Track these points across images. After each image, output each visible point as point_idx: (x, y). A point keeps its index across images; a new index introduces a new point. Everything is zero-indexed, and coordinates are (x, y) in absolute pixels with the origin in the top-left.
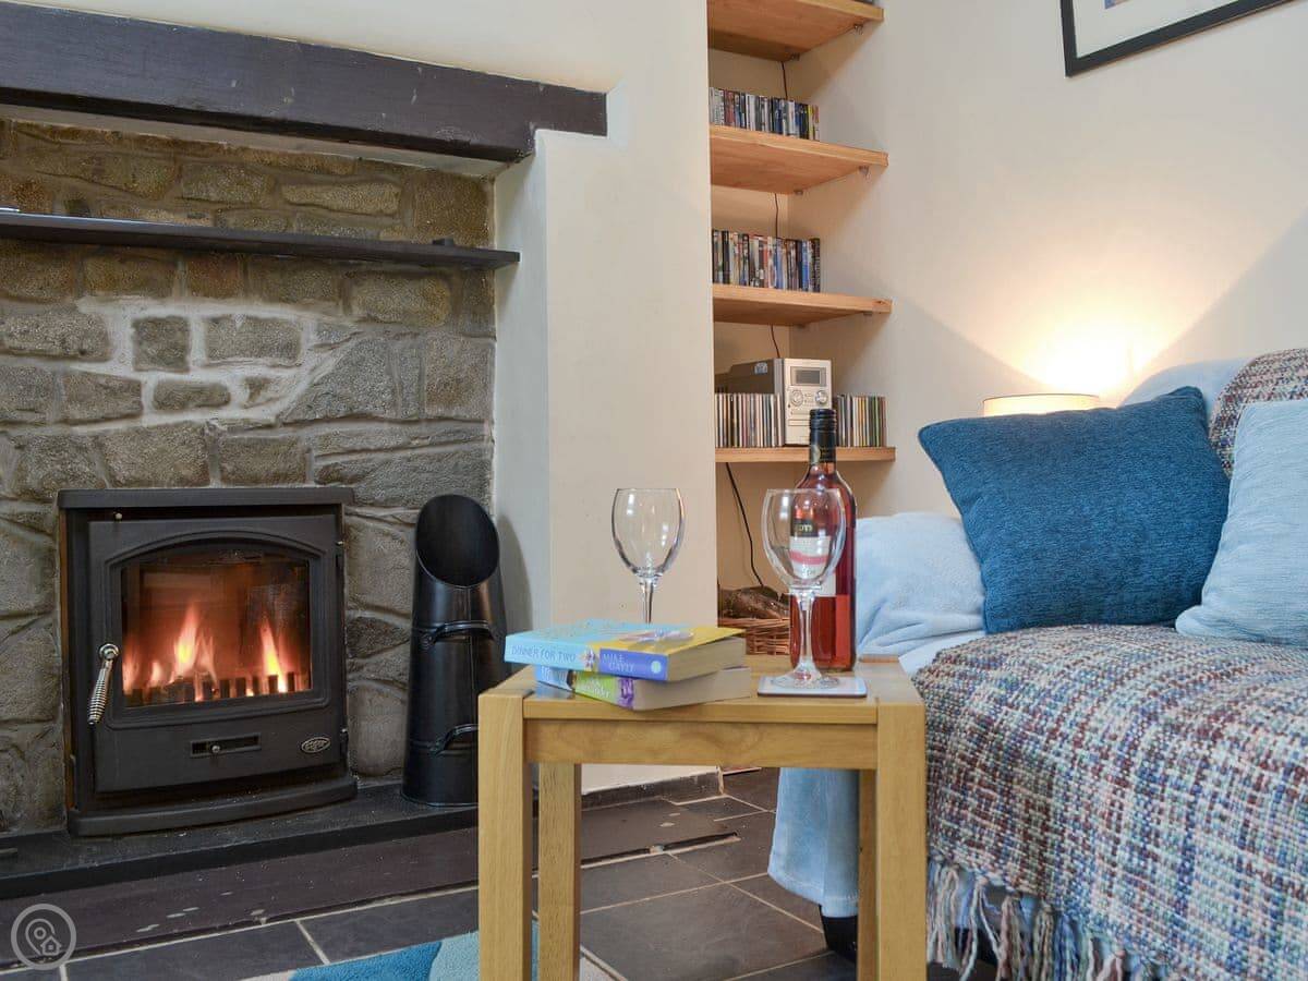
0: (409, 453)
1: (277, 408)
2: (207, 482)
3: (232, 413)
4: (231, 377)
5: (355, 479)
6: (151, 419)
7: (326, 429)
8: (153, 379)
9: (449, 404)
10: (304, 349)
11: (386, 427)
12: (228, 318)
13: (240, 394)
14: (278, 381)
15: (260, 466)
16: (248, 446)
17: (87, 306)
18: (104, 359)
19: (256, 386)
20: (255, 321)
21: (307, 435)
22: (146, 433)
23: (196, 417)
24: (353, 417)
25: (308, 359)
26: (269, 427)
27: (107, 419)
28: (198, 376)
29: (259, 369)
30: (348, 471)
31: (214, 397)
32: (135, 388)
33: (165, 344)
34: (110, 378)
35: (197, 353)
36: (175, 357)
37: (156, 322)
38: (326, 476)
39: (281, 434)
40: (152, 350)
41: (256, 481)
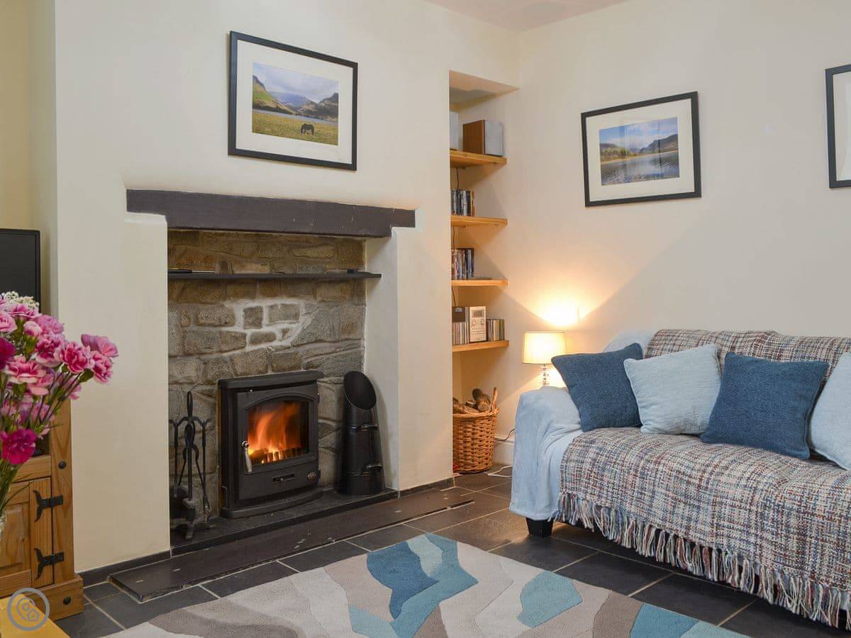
0: (335, 354)
1: (291, 340)
2: (267, 372)
3: (276, 343)
4: (276, 329)
5: (318, 366)
6: (249, 348)
7: (308, 347)
8: (250, 332)
9: (349, 333)
10: (300, 316)
11: (327, 344)
12: (276, 305)
13: (279, 335)
14: (292, 329)
15: (286, 365)
16: (282, 356)
17: (227, 304)
18: (233, 325)
19: (285, 332)
20: (284, 306)
21: (301, 349)
22: (247, 354)
23: (263, 346)
24: (317, 341)
25: (302, 319)
26: (289, 348)
27: (234, 349)
28: (265, 329)
29: (285, 325)
30: (315, 364)
31: (270, 337)
32: (244, 336)
33: (254, 317)
34: (236, 333)
35: (265, 321)
36: (258, 323)
37: (251, 309)
38: (308, 366)
39: (292, 351)
40: (250, 321)
41: (284, 370)
